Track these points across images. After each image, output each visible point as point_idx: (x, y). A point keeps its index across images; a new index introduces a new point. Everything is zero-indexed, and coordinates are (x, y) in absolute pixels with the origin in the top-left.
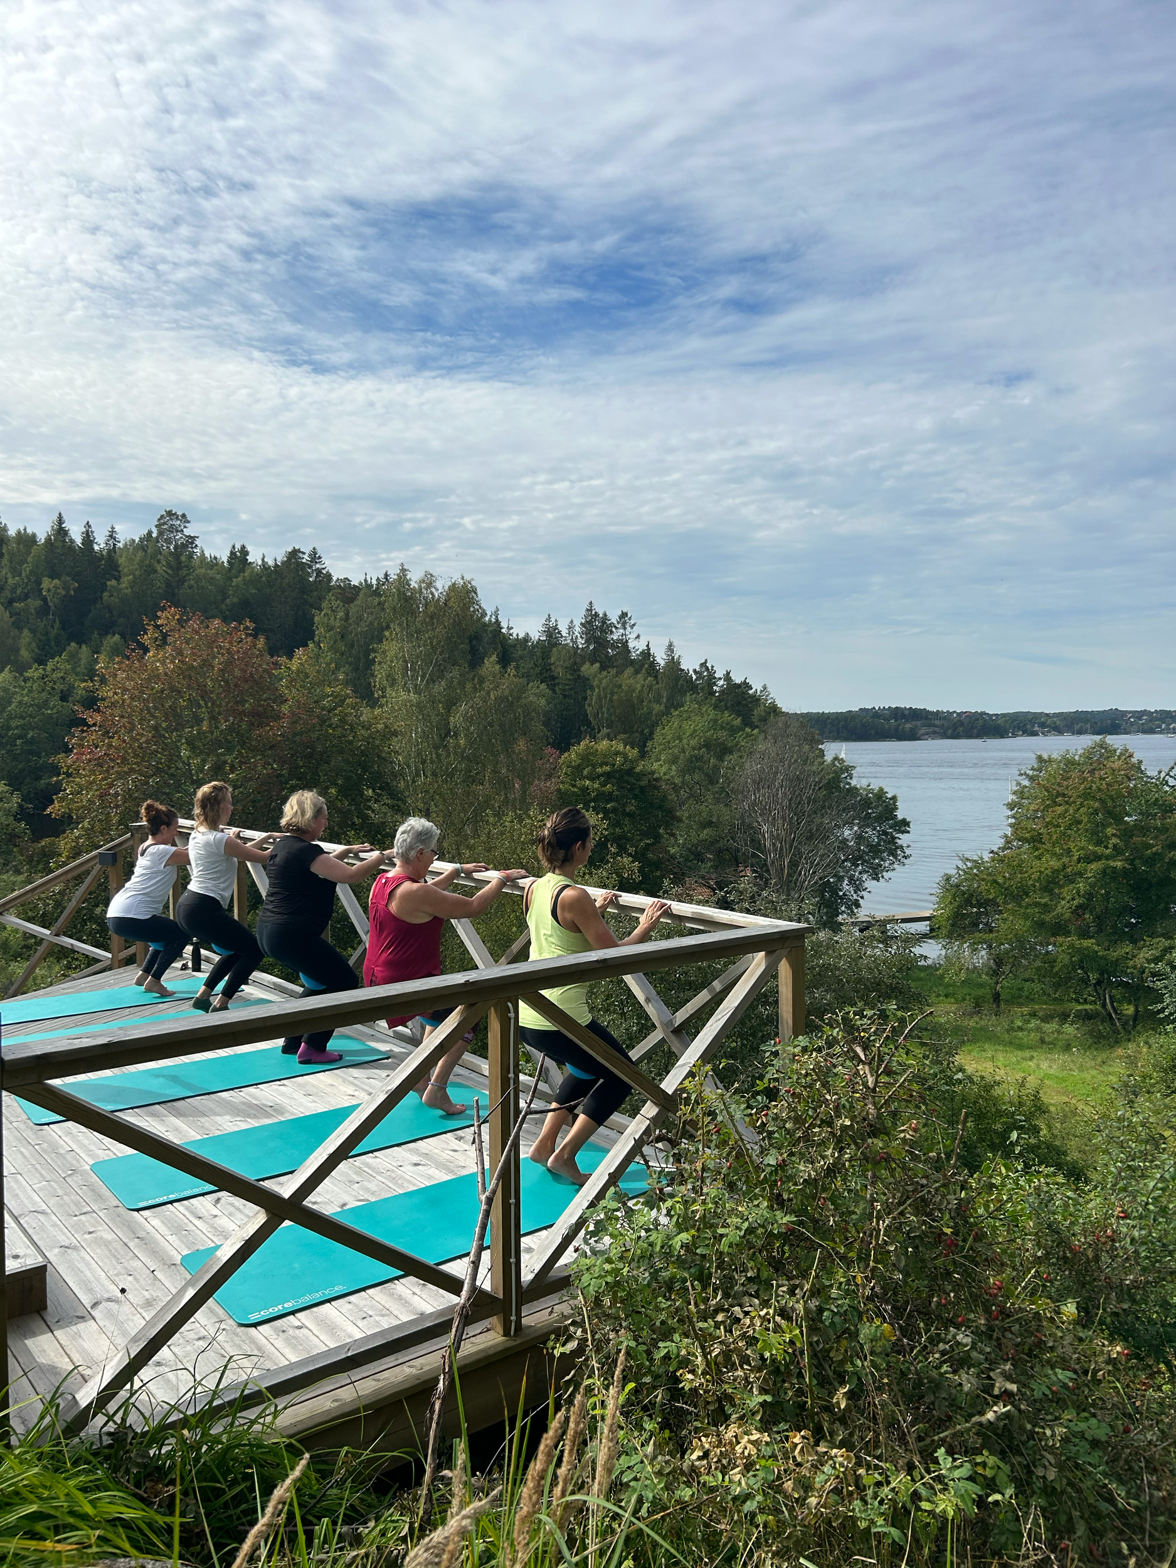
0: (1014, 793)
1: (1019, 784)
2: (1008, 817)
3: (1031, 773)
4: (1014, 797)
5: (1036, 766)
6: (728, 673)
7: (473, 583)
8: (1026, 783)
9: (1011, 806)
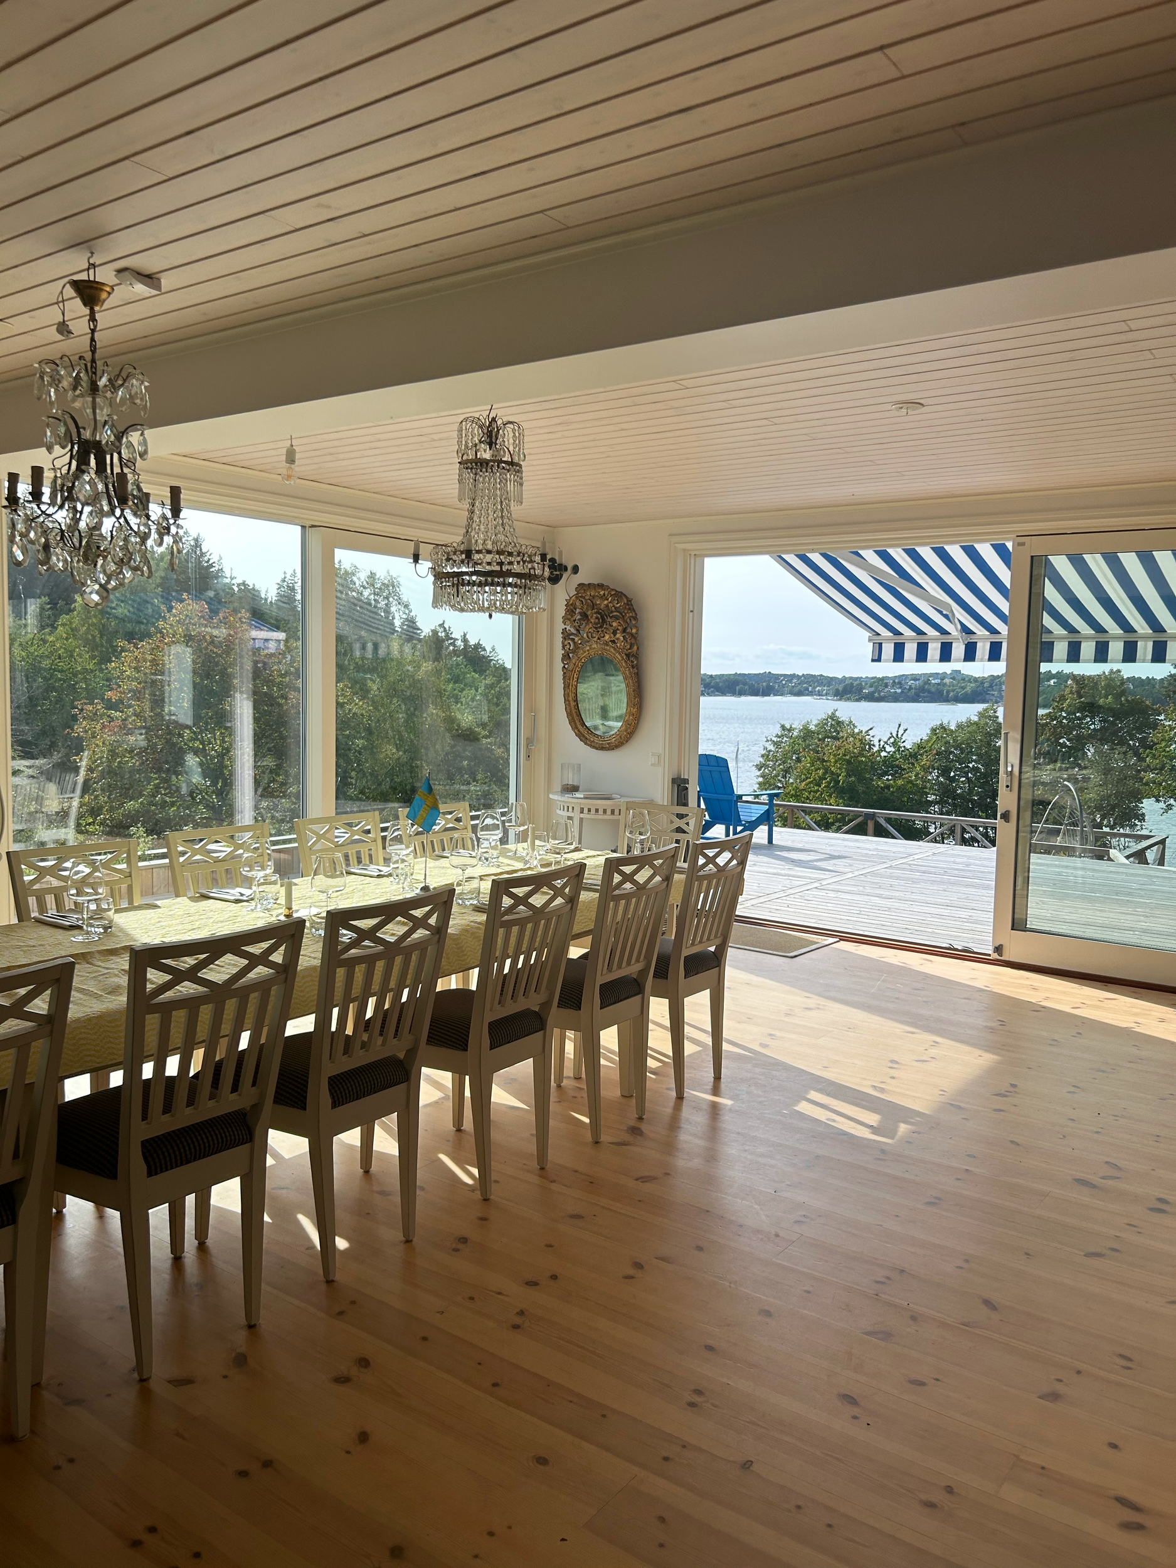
0: (763, 756)
1: (765, 748)
2: (758, 776)
3: (775, 739)
4: (762, 760)
5: (780, 734)
6: (465, 635)
7: (399, 579)
8: (772, 748)
9: (759, 767)
